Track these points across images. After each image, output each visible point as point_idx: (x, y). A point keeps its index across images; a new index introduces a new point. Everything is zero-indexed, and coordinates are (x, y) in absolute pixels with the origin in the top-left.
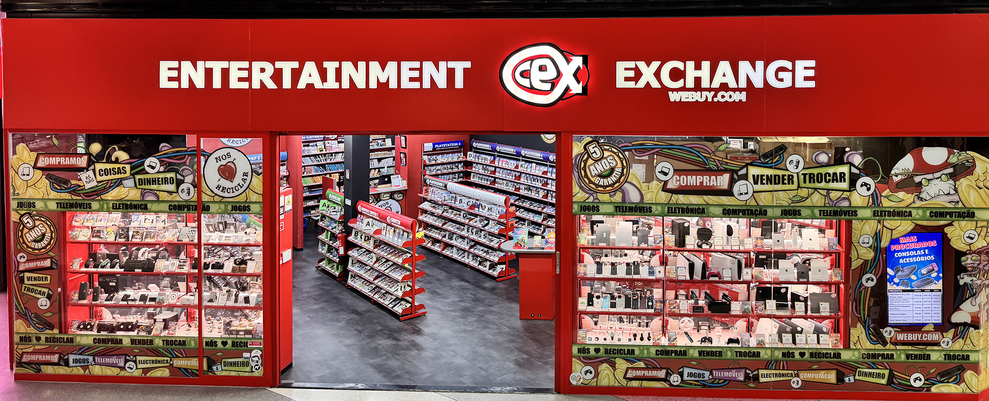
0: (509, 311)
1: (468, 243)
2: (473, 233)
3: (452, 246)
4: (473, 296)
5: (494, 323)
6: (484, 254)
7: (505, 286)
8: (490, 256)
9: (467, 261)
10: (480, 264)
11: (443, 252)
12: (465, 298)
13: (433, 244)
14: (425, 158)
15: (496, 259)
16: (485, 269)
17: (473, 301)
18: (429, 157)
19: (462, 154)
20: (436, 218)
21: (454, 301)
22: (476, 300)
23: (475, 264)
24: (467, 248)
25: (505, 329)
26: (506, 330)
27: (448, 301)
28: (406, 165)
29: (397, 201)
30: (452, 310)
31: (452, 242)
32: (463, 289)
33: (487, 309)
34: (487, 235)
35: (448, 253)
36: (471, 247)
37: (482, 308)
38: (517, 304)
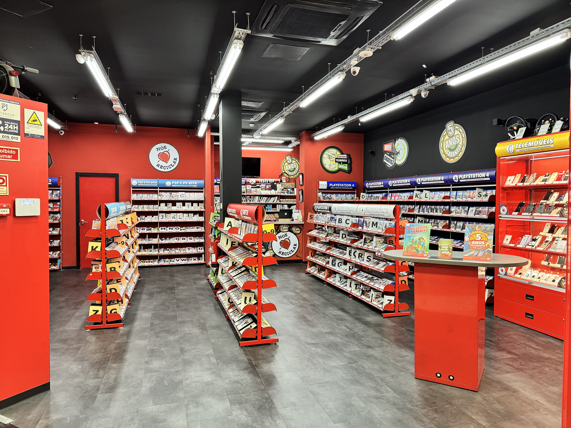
0: (398, 361)
1: (350, 269)
2: (356, 256)
3: (335, 273)
4: (348, 330)
5: (370, 377)
6: (368, 281)
7: (394, 324)
8: (375, 283)
9: (348, 289)
10: (363, 293)
11: (328, 279)
12: (337, 331)
13: (319, 271)
14: (320, 194)
15: (382, 288)
16: (368, 299)
17: (347, 336)
18: (324, 195)
19: (356, 195)
20: (322, 245)
21: (321, 332)
22: (352, 336)
23: (357, 293)
24: (349, 274)
25: (388, 392)
26: (390, 394)
27: (314, 330)
28: (303, 201)
29: (295, 234)
30: (313, 344)
31: (334, 268)
32: (338, 319)
33: (364, 350)
34: (372, 259)
35: (331, 281)
36: (353, 274)
37: (357, 349)
38: (411, 352)
